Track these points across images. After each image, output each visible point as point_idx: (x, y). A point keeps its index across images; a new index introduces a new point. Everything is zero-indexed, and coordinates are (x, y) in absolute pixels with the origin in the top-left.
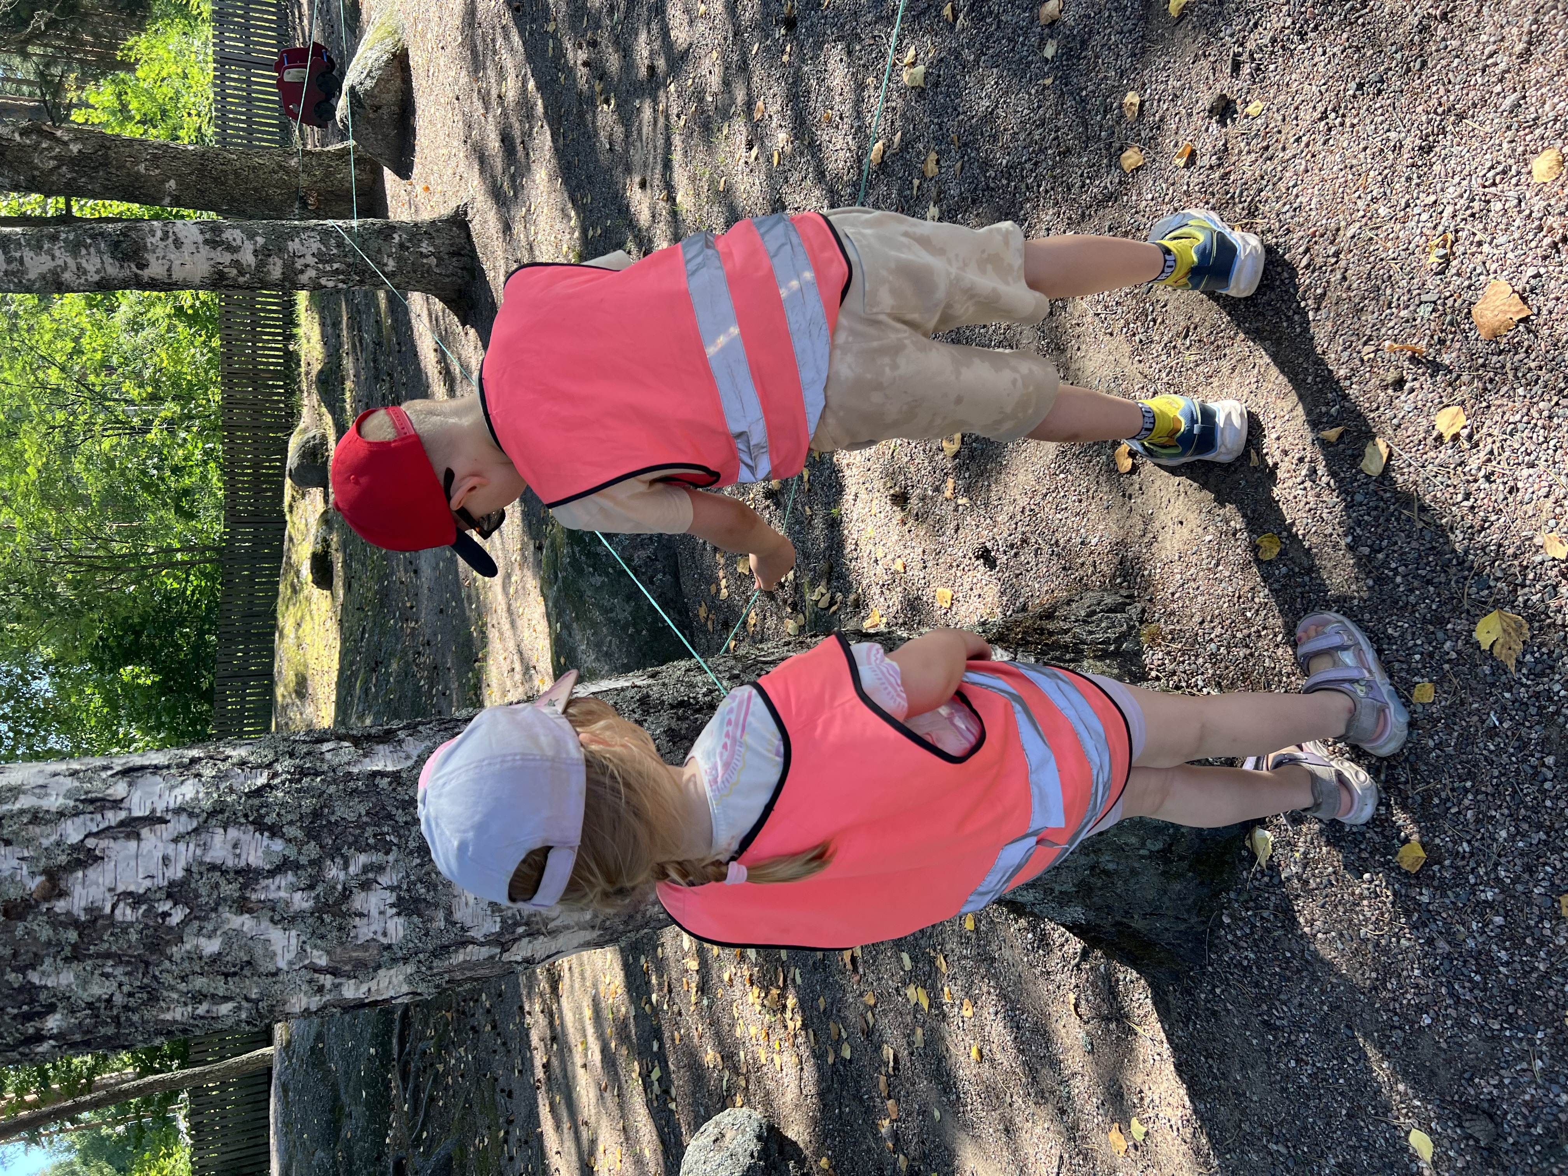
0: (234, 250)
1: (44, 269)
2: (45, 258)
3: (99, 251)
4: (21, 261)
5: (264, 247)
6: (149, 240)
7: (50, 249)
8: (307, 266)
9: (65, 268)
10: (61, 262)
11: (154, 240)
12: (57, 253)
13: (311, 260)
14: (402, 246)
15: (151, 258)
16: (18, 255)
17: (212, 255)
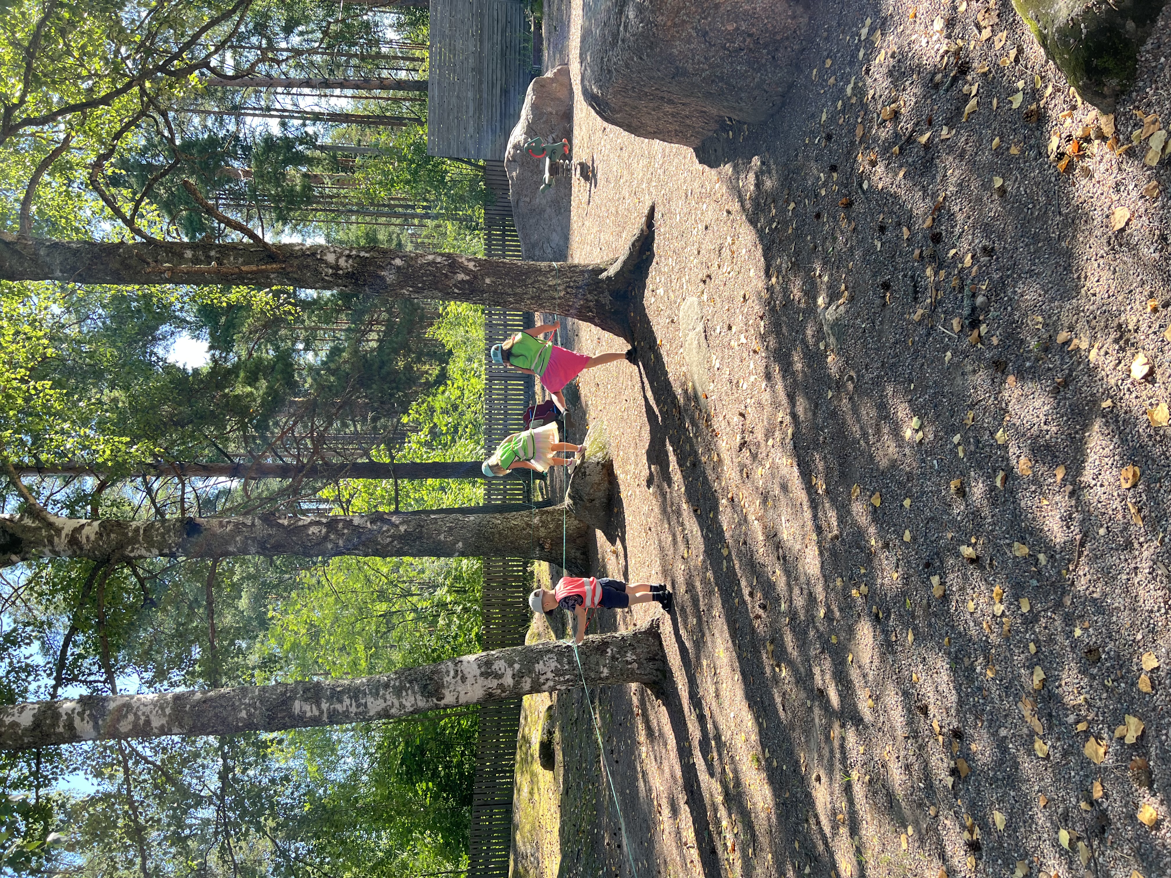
0: (501, 676)
1: (379, 708)
2: (380, 701)
3: (414, 693)
4: (365, 705)
5: (520, 671)
6: (447, 679)
7: (384, 694)
8: (547, 680)
9: (393, 706)
10: (389, 703)
11: (448, 679)
12: (388, 697)
13: (550, 675)
14: (613, 658)
15: (446, 692)
16: (364, 701)
17: (485, 683)
